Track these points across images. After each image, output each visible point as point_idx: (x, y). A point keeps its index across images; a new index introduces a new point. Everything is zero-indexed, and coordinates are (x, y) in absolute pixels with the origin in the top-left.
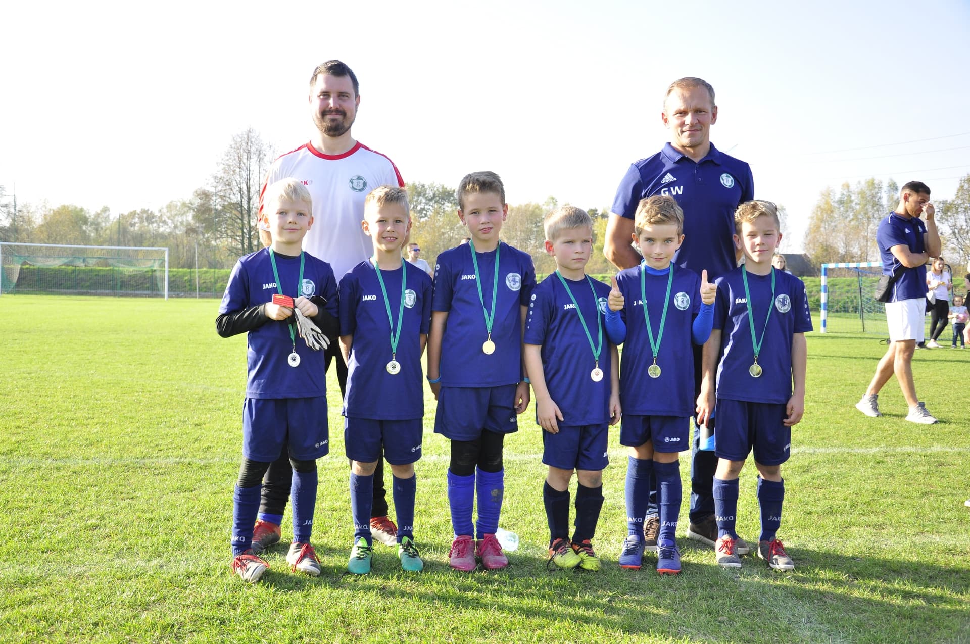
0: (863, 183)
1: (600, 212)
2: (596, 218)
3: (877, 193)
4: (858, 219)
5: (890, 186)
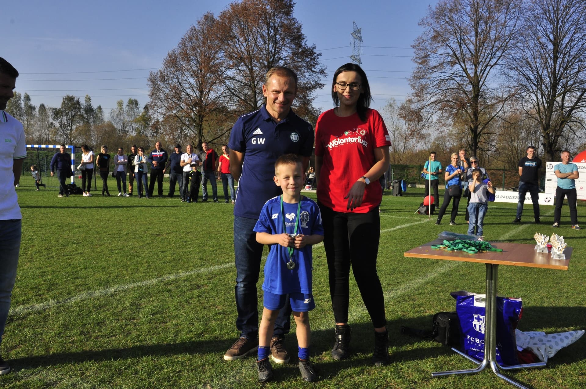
3: (18, 101)
5: (25, 97)
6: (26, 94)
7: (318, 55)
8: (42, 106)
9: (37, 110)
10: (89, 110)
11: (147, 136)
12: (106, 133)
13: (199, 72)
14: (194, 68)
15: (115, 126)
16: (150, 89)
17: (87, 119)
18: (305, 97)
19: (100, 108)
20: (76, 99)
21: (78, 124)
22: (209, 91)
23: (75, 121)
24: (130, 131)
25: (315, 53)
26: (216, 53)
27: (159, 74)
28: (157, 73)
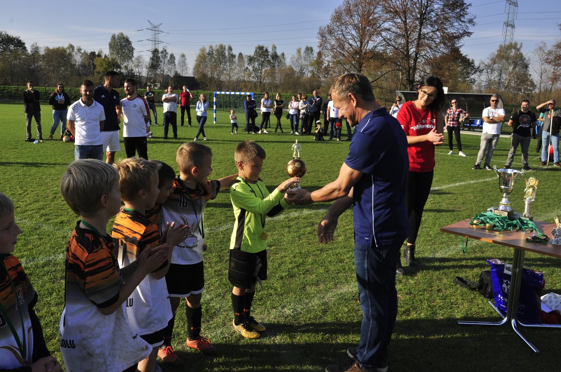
0: (218, 46)
1: (97, 53)
2: (95, 57)
3: (224, 51)
4: (216, 62)
5: (229, 48)
6: (229, 45)
7: (468, 5)
8: (241, 54)
9: (237, 58)
10: (275, 56)
11: (319, 77)
12: (287, 75)
13: (360, 24)
14: (356, 22)
15: (295, 69)
16: (319, 40)
17: (273, 64)
18: (453, 45)
19: (283, 54)
20: (265, 48)
21: (266, 68)
22: (368, 41)
23: (264, 65)
24: (306, 73)
25: (466, 4)
26: (375, 8)
27: (327, 29)
28: (325, 28)
